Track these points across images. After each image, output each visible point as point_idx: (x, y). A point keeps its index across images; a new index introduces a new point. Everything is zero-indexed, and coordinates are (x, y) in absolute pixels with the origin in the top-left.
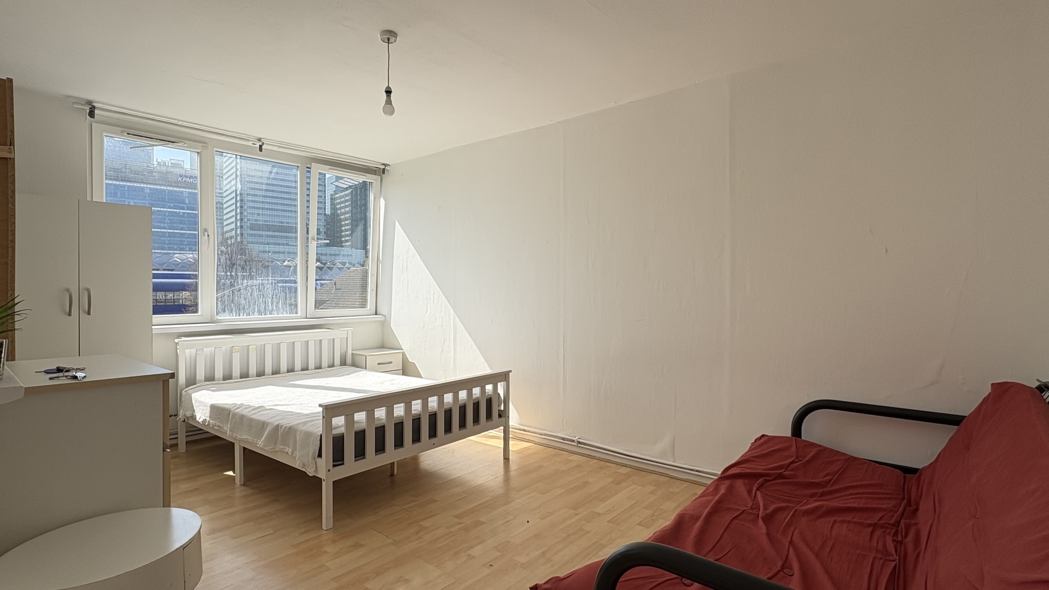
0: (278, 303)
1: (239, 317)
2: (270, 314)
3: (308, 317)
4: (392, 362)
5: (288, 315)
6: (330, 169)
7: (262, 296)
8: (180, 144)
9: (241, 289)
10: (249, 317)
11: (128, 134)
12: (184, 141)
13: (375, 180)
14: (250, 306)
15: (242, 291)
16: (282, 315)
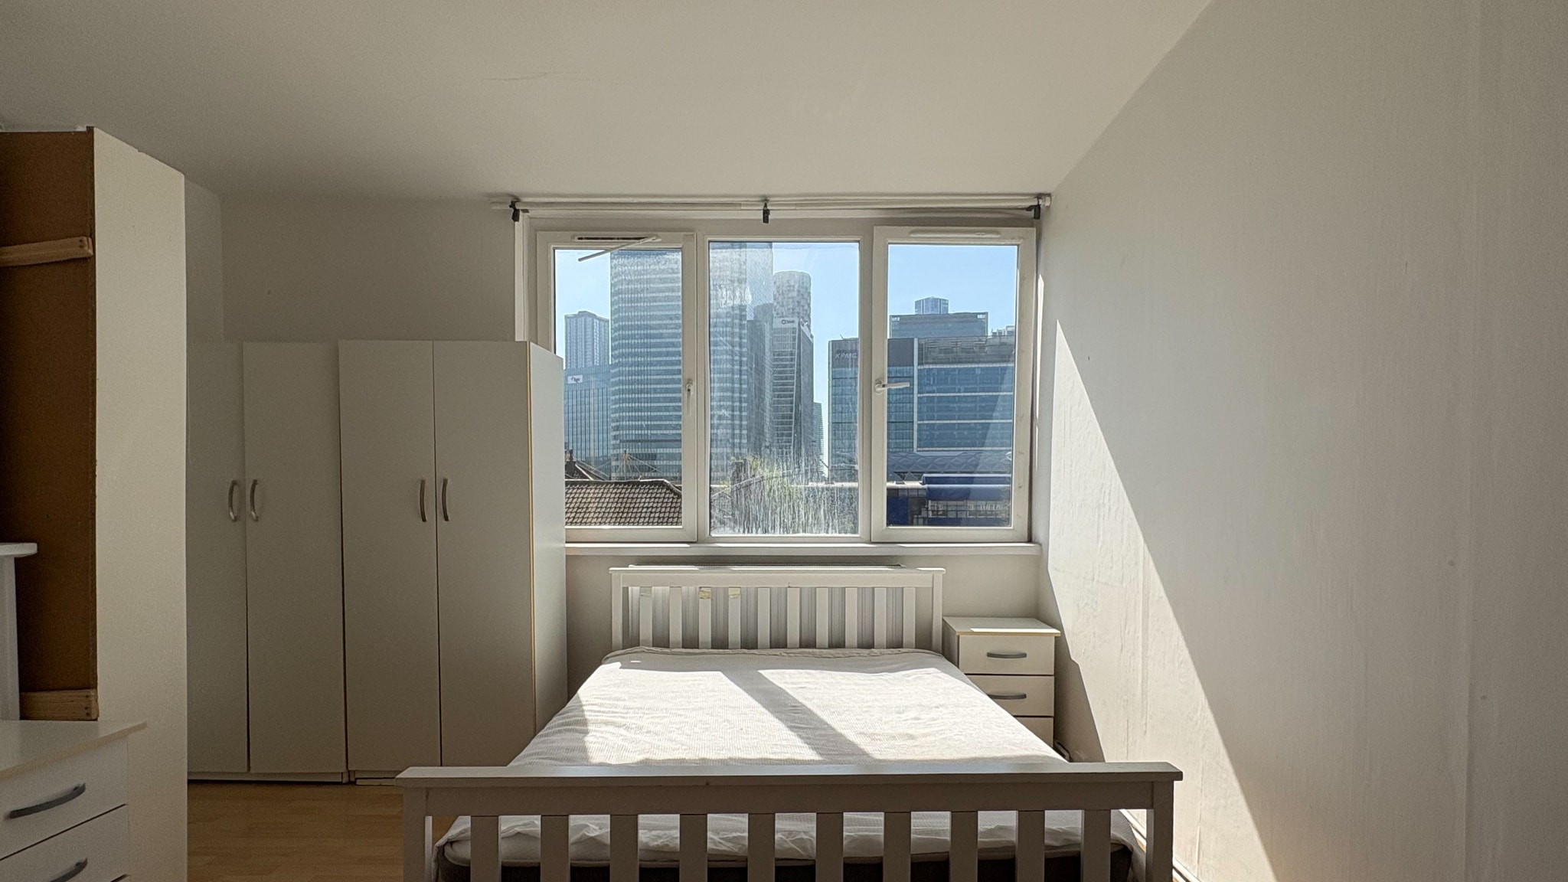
0: (816, 511)
1: (750, 535)
2: (804, 531)
3: (872, 541)
4: (1025, 655)
5: (837, 535)
6: (913, 232)
7: (788, 497)
8: (650, 240)
9: (750, 485)
10: (767, 535)
11: (579, 239)
12: (656, 233)
13: (1020, 238)
14: (766, 514)
15: (753, 487)
16: (825, 535)
